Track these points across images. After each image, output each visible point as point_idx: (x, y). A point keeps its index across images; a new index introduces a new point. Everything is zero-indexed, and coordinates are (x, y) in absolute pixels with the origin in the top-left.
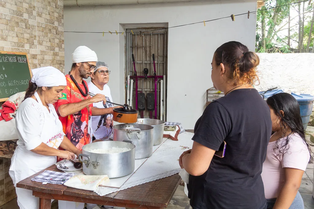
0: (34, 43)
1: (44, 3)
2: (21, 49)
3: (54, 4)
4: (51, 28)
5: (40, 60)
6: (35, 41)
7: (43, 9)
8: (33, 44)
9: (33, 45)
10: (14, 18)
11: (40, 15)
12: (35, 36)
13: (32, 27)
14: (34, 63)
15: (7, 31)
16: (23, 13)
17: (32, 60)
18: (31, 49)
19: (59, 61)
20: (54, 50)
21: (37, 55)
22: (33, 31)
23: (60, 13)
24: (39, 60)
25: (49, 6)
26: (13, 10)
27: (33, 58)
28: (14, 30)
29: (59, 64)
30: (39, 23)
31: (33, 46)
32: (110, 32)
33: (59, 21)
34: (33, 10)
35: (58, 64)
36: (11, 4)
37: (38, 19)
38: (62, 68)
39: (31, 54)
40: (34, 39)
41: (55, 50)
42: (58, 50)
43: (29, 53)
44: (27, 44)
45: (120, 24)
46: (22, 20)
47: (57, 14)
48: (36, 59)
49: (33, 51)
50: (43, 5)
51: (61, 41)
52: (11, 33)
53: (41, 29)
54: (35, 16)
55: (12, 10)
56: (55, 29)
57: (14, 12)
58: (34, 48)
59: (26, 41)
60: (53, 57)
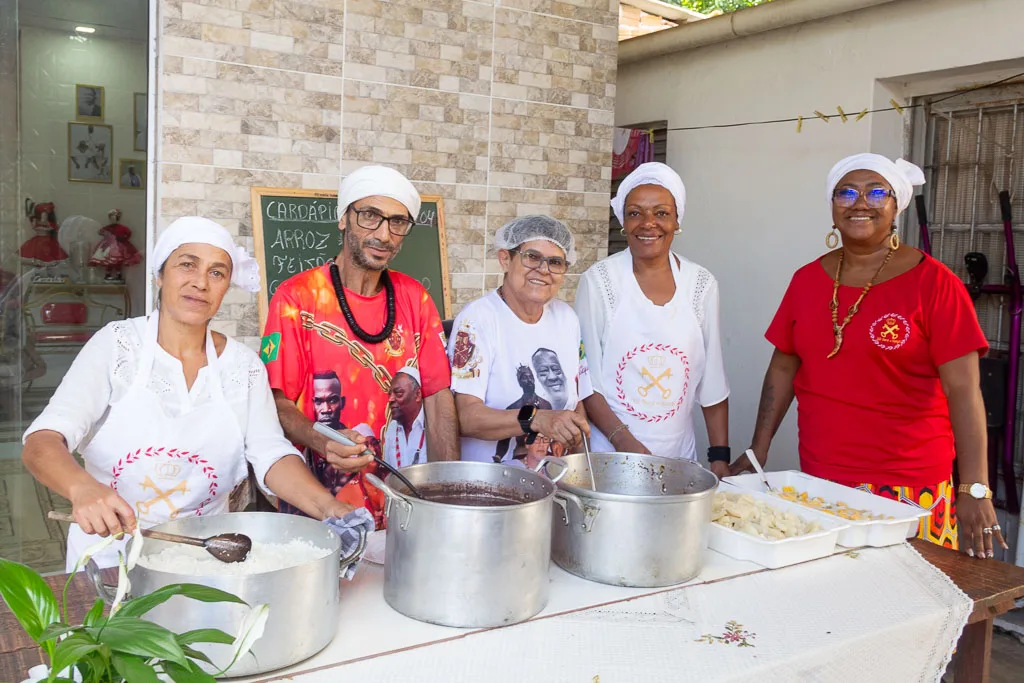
0: (474, 166)
1: (528, 39)
2: (424, 185)
3: (577, 38)
4: (556, 116)
5: (498, 218)
6: (479, 159)
7: (525, 57)
8: (473, 168)
9: (470, 171)
10: (404, 92)
11: (506, 77)
12: (483, 145)
13: (472, 117)
14: (472, 228)
15: (373, 133)
16: (438, 75)
17: (462, 220)
18: (461, 184)
19: (580, 222)
20: (561, 185)
21: (484, 203)
22: (475, 127)
23: (599, 64)
24: (491, 218)
25: (550, 45)
26: (402, 71)
27: (470, 212)
28: (398, 130)
29: (583, 233)
30: (503, 103)
31: (471, 177)
32: (820, 115)
33: (592, 91)
34: (483, 63)
35: (577, 233)
36: (395, 54)
37: (501, 91)
38: (595, 245)
39: (461, 201)
40: (478, 154)
41: (569, 186)
42: (582, 187)
43: (451, 195)
44: (450, 170)
45: (878, 80)
46: (434, 98)
47: (588, 70)
48: (483, 214)
49: (469, 191)
50: (525, 44)
51: (600, 155)
52: (387, 138)
53: (510, 121)
54: (489, 83)
55: (396, 69)
56: (574, 118)
57: (403, 76)
58: (476, 182)
59: (443, 160)
60: (556, 209)
